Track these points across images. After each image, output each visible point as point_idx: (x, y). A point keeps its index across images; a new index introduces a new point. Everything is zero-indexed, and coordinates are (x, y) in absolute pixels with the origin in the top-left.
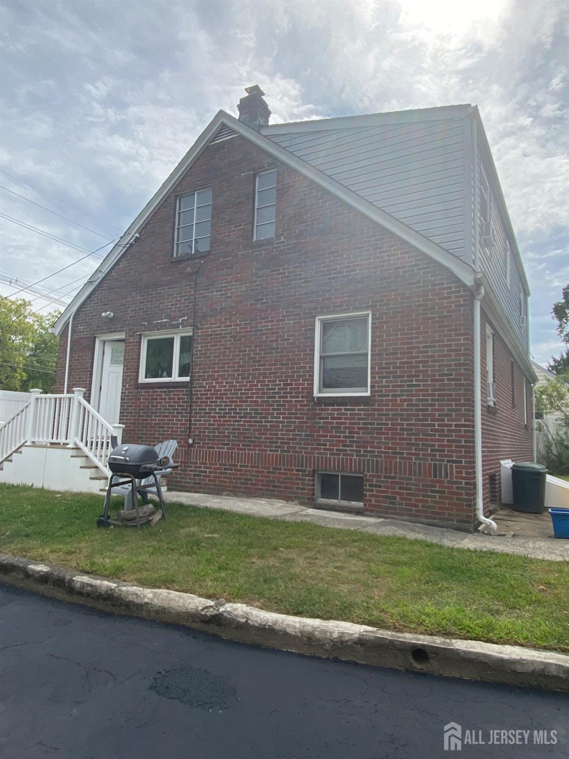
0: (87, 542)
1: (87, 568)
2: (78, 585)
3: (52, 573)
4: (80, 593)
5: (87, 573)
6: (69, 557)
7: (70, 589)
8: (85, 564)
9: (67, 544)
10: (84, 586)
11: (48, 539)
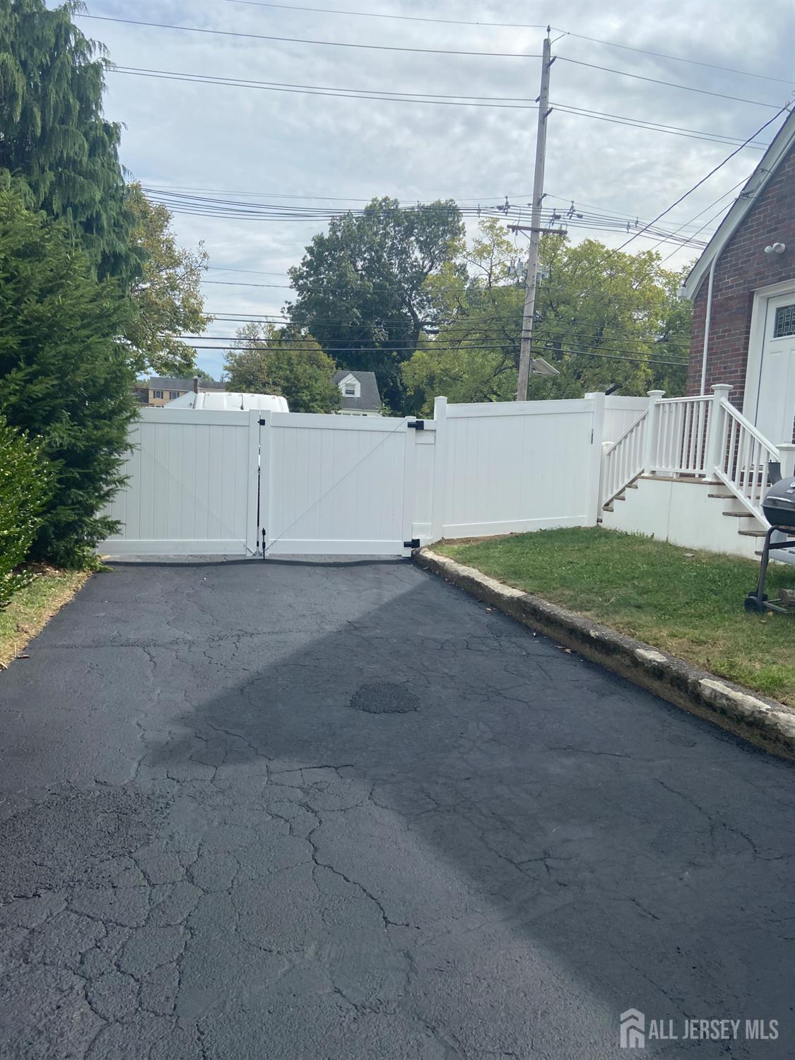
0: (725, 630)
1: (723, 670)
2: (707, 692)
3: (669, 667)
4: (710, 705)
5: (723, 677)
6: (697, 649)
7: (695, 694)
8: (719, 663)
9: (695, 627)
10: (716, 696)
11: (667, 617)
